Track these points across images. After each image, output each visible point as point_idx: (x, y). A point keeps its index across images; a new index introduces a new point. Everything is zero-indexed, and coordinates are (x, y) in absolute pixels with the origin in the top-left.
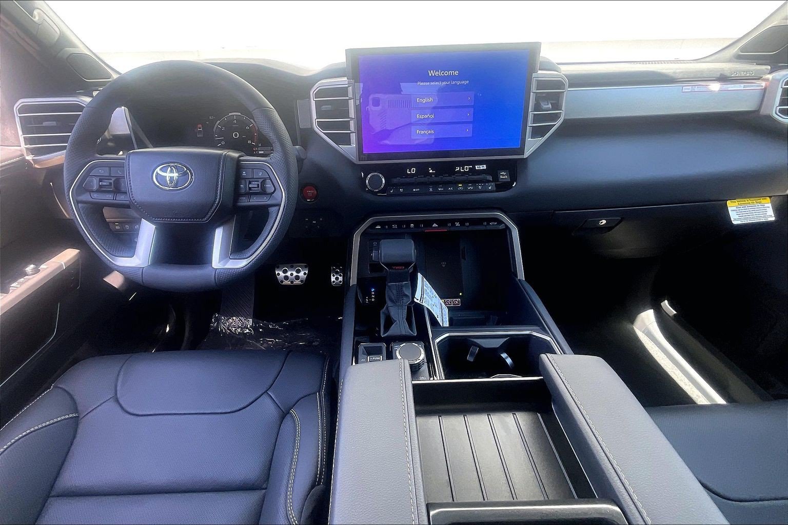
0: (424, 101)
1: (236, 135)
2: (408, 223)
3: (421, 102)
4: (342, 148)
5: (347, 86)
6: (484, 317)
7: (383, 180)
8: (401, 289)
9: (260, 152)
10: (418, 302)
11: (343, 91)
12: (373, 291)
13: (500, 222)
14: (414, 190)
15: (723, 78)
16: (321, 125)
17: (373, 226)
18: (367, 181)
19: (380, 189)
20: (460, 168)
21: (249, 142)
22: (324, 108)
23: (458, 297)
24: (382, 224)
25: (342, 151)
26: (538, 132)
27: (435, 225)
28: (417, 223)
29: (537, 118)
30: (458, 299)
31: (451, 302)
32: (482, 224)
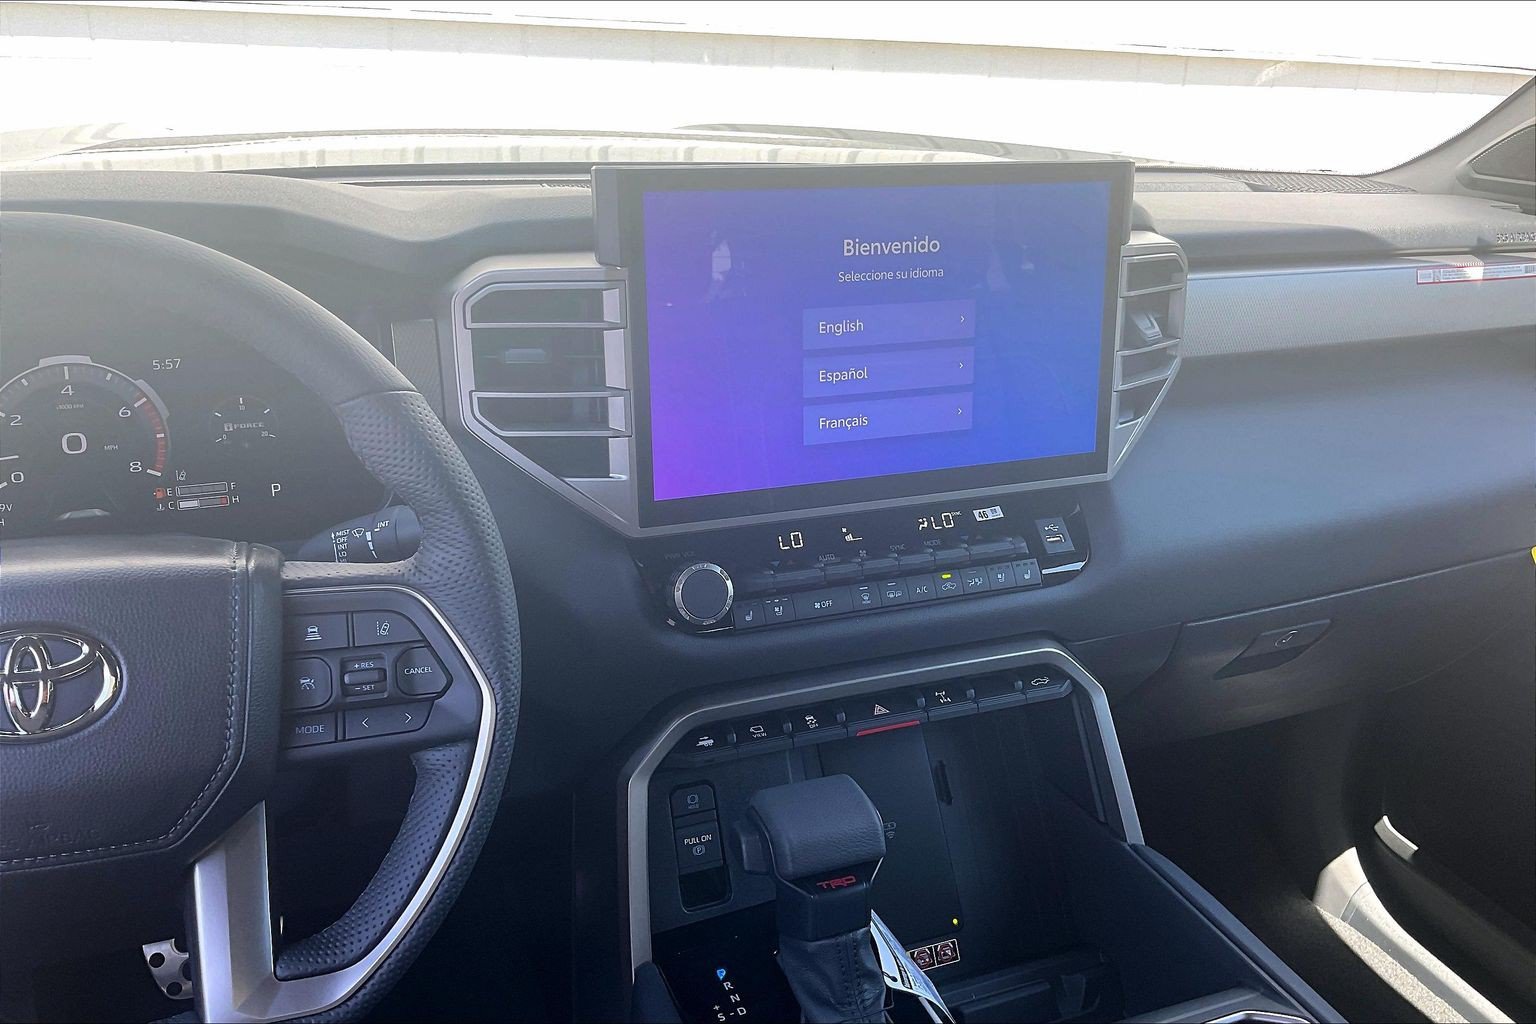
0: (840, 329)
1: (74, 443)
2: (796, 713)
3: (832, 334)
4: (579, 486)
5: (602, 285)
6: (1049, 987)
7: (729, 583)
8: (856, 955)
9: (183, 505)
10: (898, 986)
11: (584, 301)
12: (726, 979)
13: (1056, 673)
14: (817, 606)
15: (1483, 251)
16: (490, 409)
17: (688, 741)
18: (678, 594)
19: (721, 615)
20: (930, 523)
21: (135, 466)
22: (513, 356)
23: (948, 932)
24: (716, 729)
25: (575, 498)
26: (1134, 403)
27: (879, 710)
28: (825, 710)
29: (1131, 368)
30: (949, 942)
31: (931, 956)
32: (1012, 688)
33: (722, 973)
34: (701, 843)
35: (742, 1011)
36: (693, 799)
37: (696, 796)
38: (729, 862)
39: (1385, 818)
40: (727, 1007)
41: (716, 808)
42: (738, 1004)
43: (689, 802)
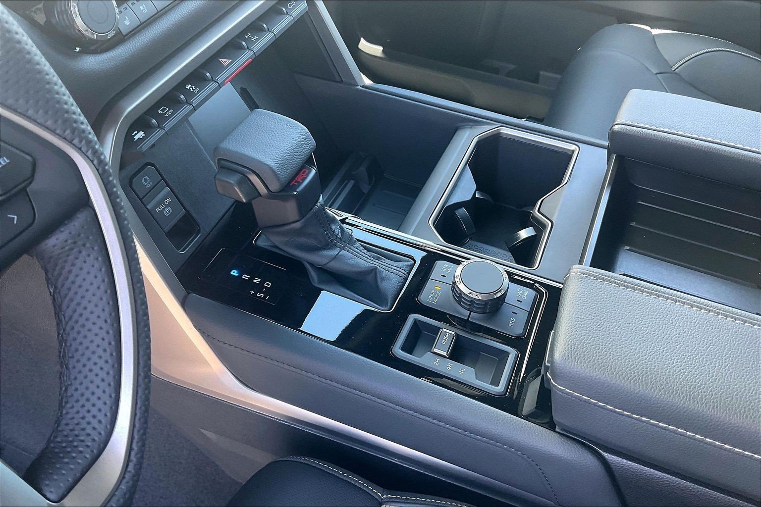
12: (240, 274)
24: (139, 122)
33: (234, 273)
34: (167, 206)
35: (268, 285)
36: (146, 181)
37: (147, 177)
38: (188, 208)
39: (362, 39)
40: (259, 288)
41: (163, 178)
42: (262, 283)
43: (145, 183)
